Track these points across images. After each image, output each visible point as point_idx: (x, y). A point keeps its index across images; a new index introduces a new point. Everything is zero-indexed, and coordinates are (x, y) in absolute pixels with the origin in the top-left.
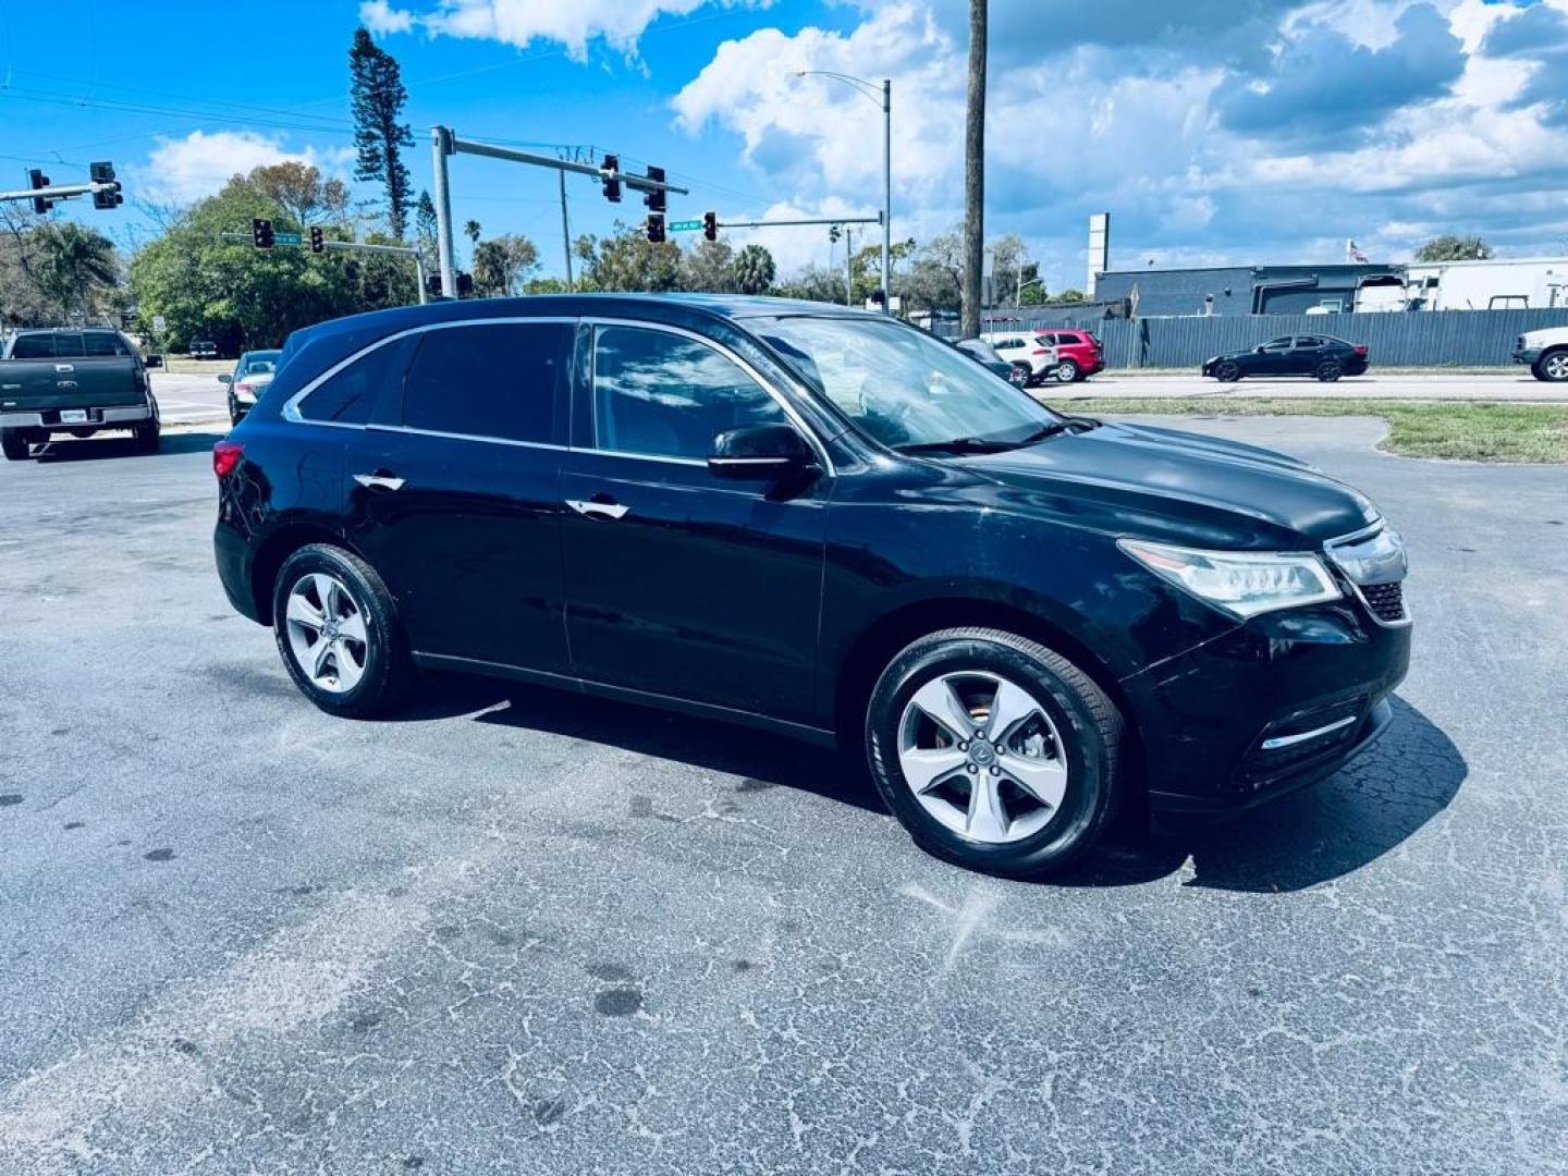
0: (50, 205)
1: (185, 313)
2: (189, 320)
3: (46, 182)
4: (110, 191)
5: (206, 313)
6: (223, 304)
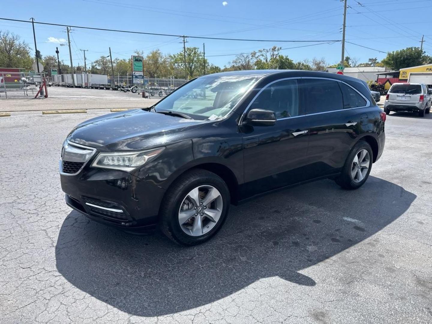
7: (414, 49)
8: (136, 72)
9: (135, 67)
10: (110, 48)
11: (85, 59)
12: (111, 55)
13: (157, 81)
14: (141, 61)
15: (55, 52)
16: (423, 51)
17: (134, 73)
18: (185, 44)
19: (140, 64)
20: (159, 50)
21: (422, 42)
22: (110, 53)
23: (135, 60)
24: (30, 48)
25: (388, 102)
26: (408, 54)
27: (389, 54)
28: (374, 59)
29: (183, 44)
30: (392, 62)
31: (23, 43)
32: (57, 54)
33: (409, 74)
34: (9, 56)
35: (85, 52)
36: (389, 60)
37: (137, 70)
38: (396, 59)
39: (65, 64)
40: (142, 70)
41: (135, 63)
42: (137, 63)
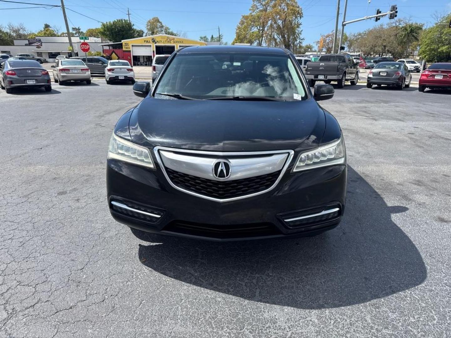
0: (379, 19)
1: (433, 50)
2: (433, 52)
3: (380, 12)
4: (393, 14)
5: (439, 50)
6: (446, 47)
7: (124, 21)
16: (132, 23)
21: (129, 14)
25: (156, 73)
26: (121, 26)
27: (104, 25)
28: (77, 28)
30: (108, 33)
33: (131, 46)
36: (105, 30)
38: (111, 30)
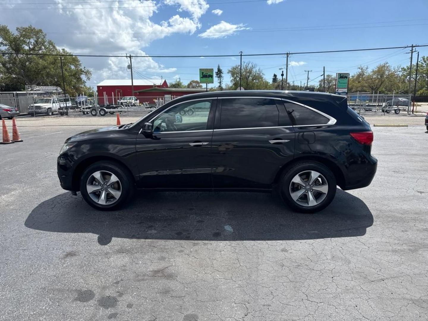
8: (340, 90)
9: (339, 84)
10: (324, 67)
11: (308, 79)
12: (324, 74)
13: (360, 97)
14: (346, 77)
15: (281, 75)
17: (337, 90)
18: (413, 53)
19: (346, 81)
20: (387, 63)
22: (324, 72)
23: (339, 77)
24: (263, 74)
29: (411, 54)
31: (259, 70)
32: (282, 77)
34: (247, 82)
35: (309, 72)
37: (341, 87)
39: (295, 85)
40: (346, 87)
41: (339, 80)
42: (342, 81)
